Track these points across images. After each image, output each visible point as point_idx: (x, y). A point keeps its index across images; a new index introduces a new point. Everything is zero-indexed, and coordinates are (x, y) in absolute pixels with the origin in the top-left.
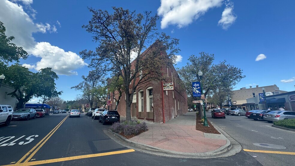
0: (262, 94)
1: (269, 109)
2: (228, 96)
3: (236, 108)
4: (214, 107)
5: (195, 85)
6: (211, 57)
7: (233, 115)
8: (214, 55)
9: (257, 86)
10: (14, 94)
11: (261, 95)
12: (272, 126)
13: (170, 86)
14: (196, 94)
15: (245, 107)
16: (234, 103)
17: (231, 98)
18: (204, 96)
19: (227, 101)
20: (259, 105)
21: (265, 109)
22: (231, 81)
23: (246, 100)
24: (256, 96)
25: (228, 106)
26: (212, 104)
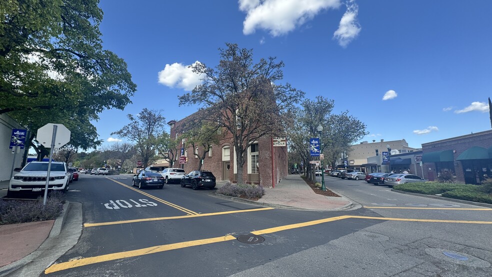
0: (386, 152)
1: (392, 172)
2: (344, 153)
3: (354, 170)
5: (313, 142)
6: (330, 104)
7: (350, 179)
9: (382, 140)
11: (384, 154)
12: (392, 190)
13: (282, 141)
14: (314, 153)
15: (364, 169)
16: (351, 162)
17: (347, 156)
19: (342, 159)
20: (382, 166)
21: (388, 171)
23: (367, 160)
24: (379, 155)
25: (343, 166)
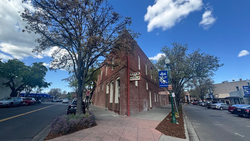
0: (246, 87)
2: (210, 89)
3: (218, 102)
4: (196, 100)
5: (162, 74)
6: (184, 47)
7: (215, 109)
8: (187, 45)
9: (241, 80)
10: (8, 84)
13: (137, 75)
14: (163, 84)
15: (228, 101)
16: (216, 96)
17: (212, 92)
18: (171, 87)
19: (209, 94)
20: (244, 98)
22: (207, 71)
23: (229, 94)
24: (240, 90)
25: (209, 99)
26: (194, 97)
